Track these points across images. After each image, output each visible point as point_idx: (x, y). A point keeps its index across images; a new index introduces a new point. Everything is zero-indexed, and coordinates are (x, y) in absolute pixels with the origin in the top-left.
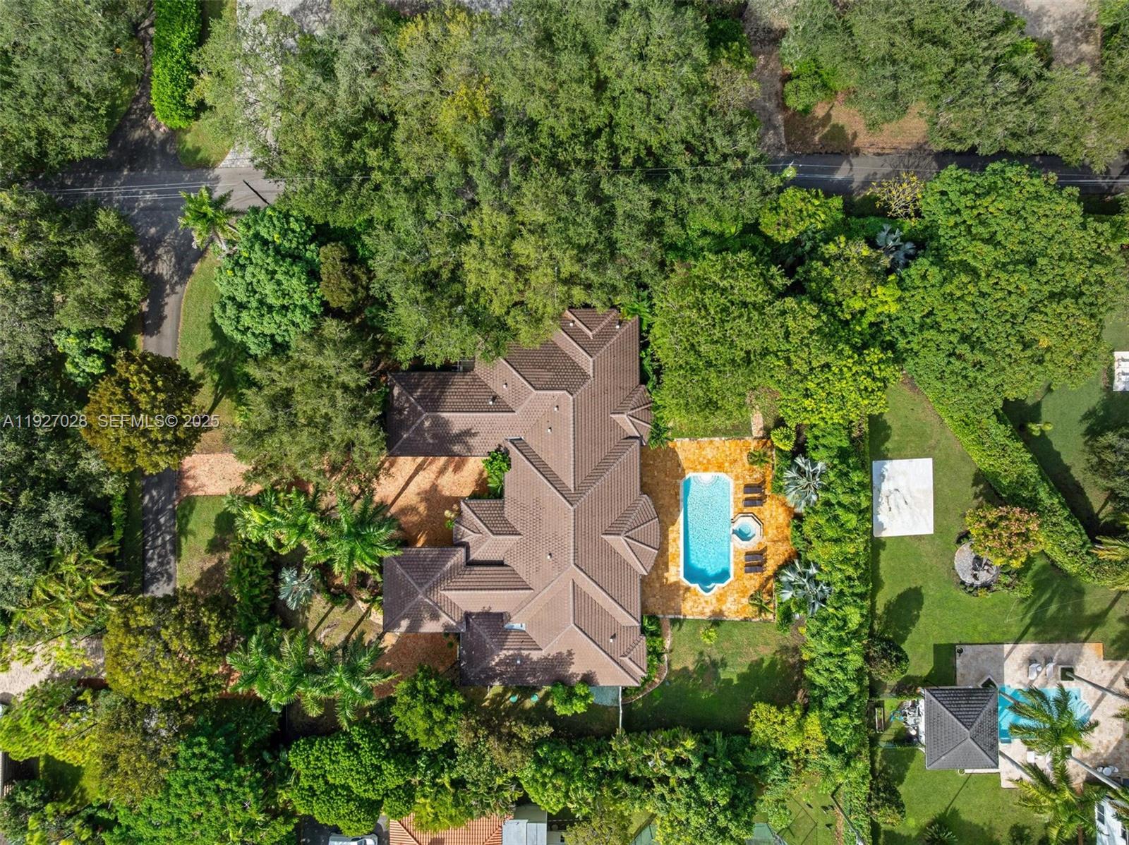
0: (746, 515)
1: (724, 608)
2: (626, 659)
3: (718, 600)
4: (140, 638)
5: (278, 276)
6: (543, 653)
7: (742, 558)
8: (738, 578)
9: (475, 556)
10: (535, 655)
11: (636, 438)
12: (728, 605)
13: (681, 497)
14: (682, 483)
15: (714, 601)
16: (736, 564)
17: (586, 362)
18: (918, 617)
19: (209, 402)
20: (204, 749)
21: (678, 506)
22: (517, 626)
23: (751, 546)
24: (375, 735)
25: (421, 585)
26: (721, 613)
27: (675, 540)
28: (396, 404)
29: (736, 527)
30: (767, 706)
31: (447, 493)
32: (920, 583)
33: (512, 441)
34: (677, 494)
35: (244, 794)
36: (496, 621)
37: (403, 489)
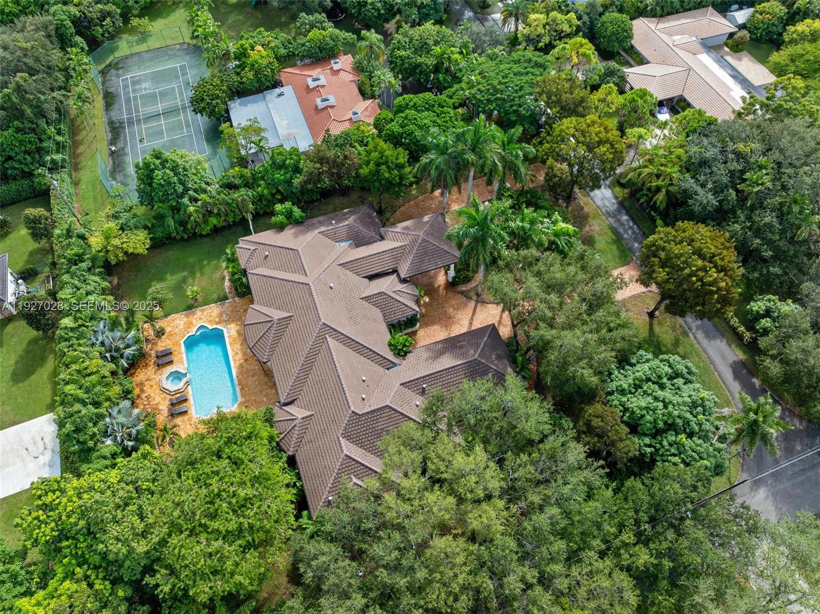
0: (177, 392)
1: (185, 319)
2: (252, 248)
3: (191, 323)
4: (597, 139)
5: (661, 405)
6: (317, 231)
7: (175, 359)
8: (177, 344)
9: (394, 277)
10: (323, 229)
11: (286, 404)
12: (182, 322)
13: (238, 389)
14: (240, 399)
15: (194, 322)
16: (180, 353)
17: (349, 449)
18: (16, 363)
19: (657, 329)
20: (521, 109)
21: (239, 380)
22: (344, 244)
23: (169, 370)
24: (414, 143)
25: (424, 241)
26: (187, 316)
27: (237, 354)
28: (506, 362)
29: (184, 380)
30: (136, 252)
31: (436, 327)
32: (14, 389)
33: (395, 365)
34: (242, 389)
35: (483, 96)
36: (359, 241)
37: (472, 319)
